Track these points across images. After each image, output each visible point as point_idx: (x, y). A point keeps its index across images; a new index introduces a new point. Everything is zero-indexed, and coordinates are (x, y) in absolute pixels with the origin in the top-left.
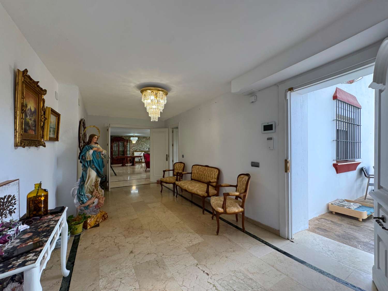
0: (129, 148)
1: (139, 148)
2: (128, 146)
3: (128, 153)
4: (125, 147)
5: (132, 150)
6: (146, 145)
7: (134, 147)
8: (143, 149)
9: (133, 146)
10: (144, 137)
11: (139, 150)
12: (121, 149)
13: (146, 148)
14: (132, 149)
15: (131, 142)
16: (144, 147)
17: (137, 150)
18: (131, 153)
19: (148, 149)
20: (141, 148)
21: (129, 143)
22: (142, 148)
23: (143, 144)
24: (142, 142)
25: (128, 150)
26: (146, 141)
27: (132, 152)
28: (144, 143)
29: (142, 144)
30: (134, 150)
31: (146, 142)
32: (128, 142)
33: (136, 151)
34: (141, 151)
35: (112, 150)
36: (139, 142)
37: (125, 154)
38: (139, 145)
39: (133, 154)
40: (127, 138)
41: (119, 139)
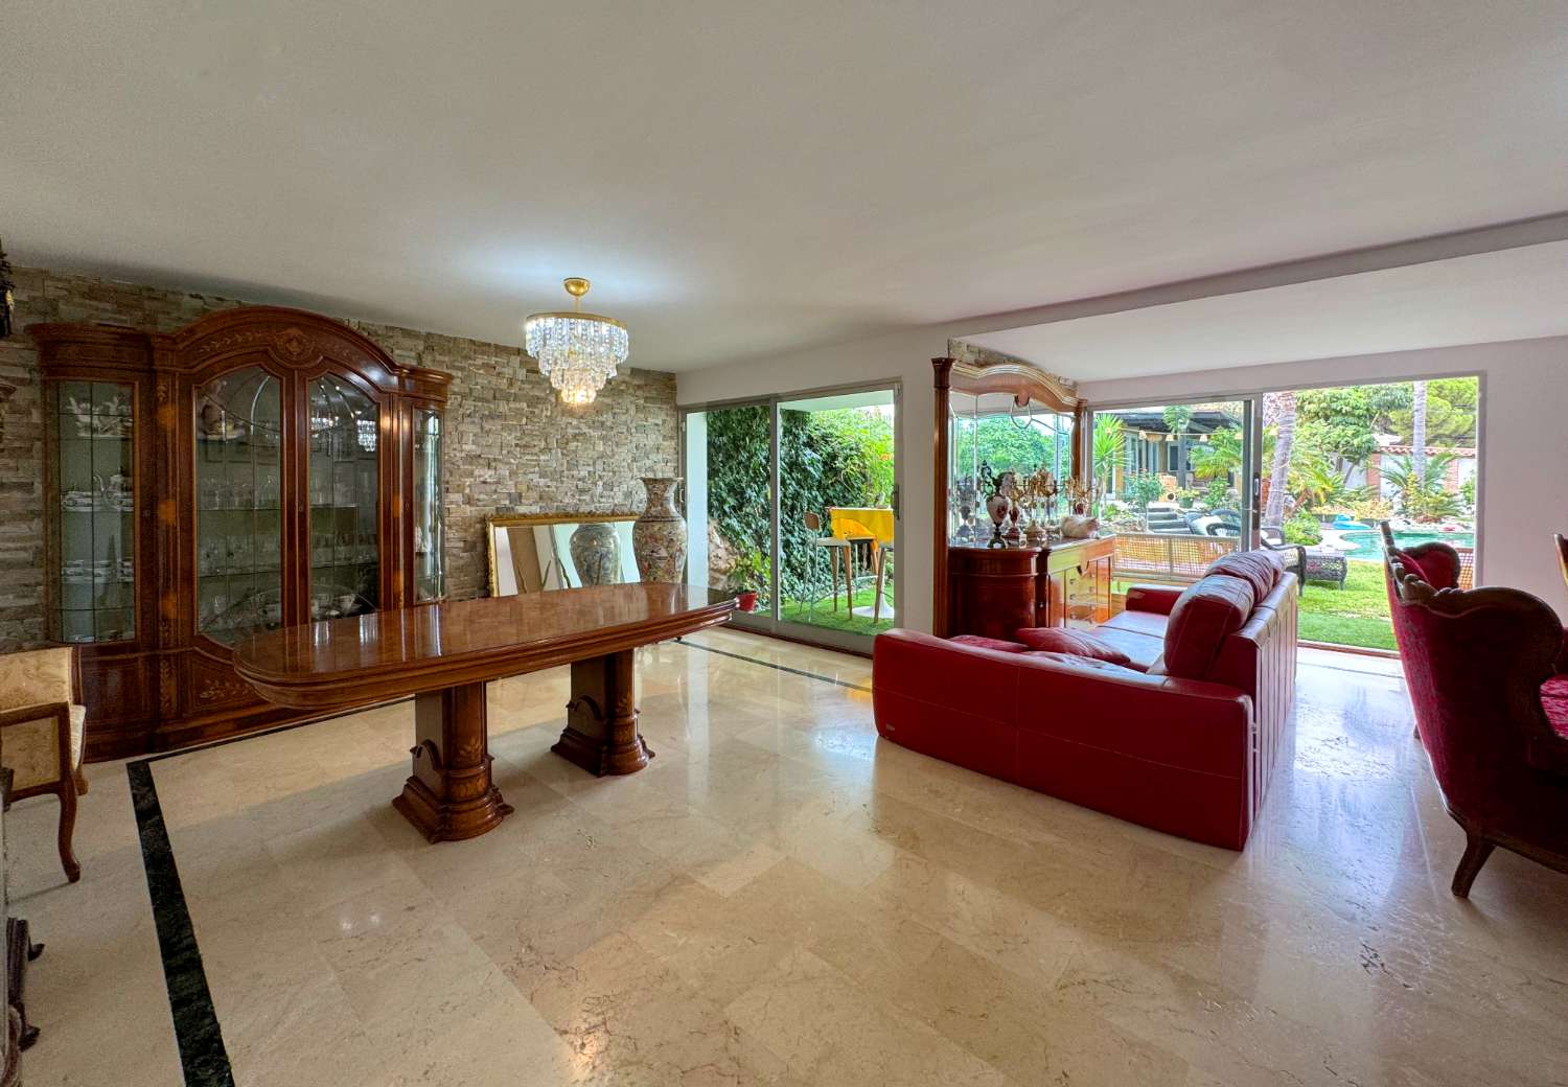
0: (439, 478)
1: (536, 478)
5: (469, 501)
6: (600, 447)
7: (488, 474)
8: (582, 492)
9: (473, 459)
11: (535, 509)
14: (460, 489)
16: (583, 473)
17: (518, 498)
20: (557, 475)
21: (441, 417)
22: (568, 484)
23: (575, 436)
25: (430, 499)
26: (609, 408)
27: (465, 525)
28: (584, 429)
29: (564, 442)
30: (490, 510)
31: (607, 418)
32: (425, 409)
33: (507, 518)
34: (554, 511)
35: (168, 512)
36: (536, 411)
37: (397, 568)
38: (542, 451)
39: (479, 548)
40: (397, 352)
41: (295, 344)
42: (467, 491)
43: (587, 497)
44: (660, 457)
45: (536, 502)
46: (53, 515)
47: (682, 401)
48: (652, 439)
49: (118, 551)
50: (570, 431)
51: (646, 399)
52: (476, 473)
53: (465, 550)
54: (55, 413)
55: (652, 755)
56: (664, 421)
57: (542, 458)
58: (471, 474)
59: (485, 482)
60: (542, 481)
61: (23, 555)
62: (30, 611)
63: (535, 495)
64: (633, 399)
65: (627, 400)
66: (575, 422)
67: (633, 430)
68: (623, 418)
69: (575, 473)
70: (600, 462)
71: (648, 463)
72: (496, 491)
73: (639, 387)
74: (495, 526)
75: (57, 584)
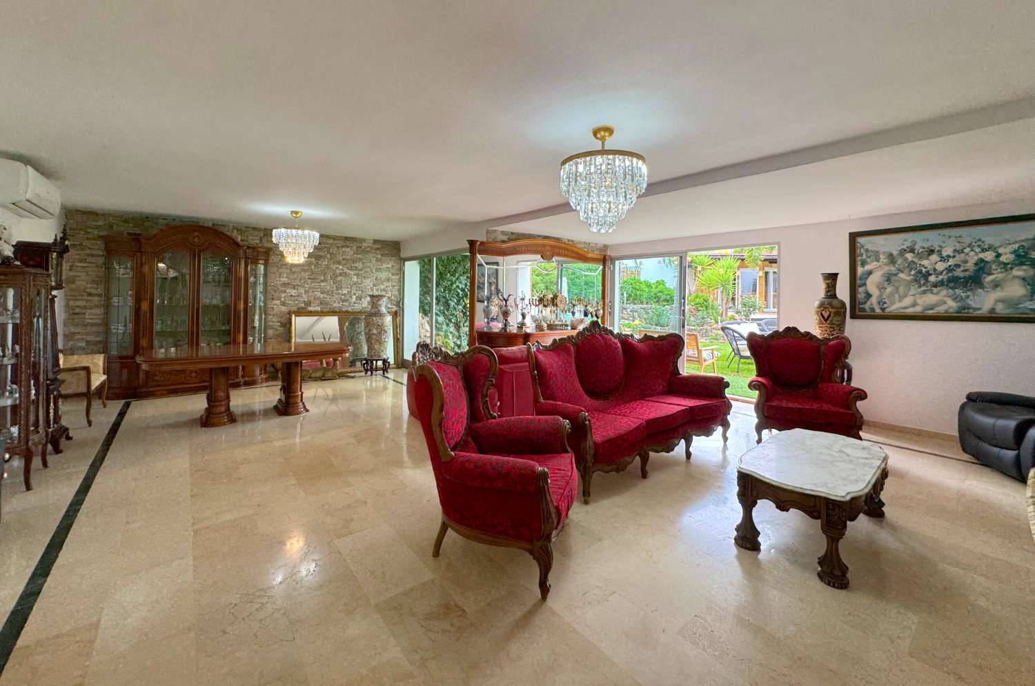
0: (265, 292)
1: (318, 294)
2: (255, 283)
3: (257, 324)
4: (238, 287)
5: (284, 304)
6: (355, 279)
7: (293, 292)
8: (343, 301)
9: (286, 285)
10: (346, 238)
11: (318, 309)
12: (211, 296)
13: (359, 298)
14: (279, 299)
15: (273, 259)
16: (345, 292)
17: (309, 303)
18: (274, 321)
19: (365, 303)
20: (330, 293)
21: (266, 265)
22: (336, 296)
23: (341, 274)
24: (339, 263)
25: (260, 302)
26: (360, 260)
27: (280, 315)
28: (346, 270)
29: (335, 277)
30: (295, 309)
31: (359, 265)
32: (255, 262)
33: (301, 312)
34: (328, 310)
35: (145, 306)
36: (320, 262)
37: (239, 332)
38: (322, 281)
39: (288, 326)
40: (250, 238)
41: (197, 238)
42: (283, 299)
43: (347, 304)
44: (390, 284)
45: (318, 305)
46: (107, 306)
47: (403, 255)
48: (383, 275)
49: (128, 320)
50: (338, 271)
51: (382, 255)
52: (288, 291)
53: (280, 326)
54: (108, 268)
55: (307, 411)
56: (393, 266)
57: (322, 284)
58: (285, 292)
59: (291, 296)
60: (322, 296)
61: (98, 321)
62: (100, 342)
63: (318, 302)
64: (374, 255)
65: (370, 256)
66: (341, 267)
67: (374, 271)
68: (369, 264)
69: (340, 292)
70: (354, 288)
71: (382, 287)
72: (297, 300)
73: (378, 249)
74: (296, 316)
75: (107, 332)
